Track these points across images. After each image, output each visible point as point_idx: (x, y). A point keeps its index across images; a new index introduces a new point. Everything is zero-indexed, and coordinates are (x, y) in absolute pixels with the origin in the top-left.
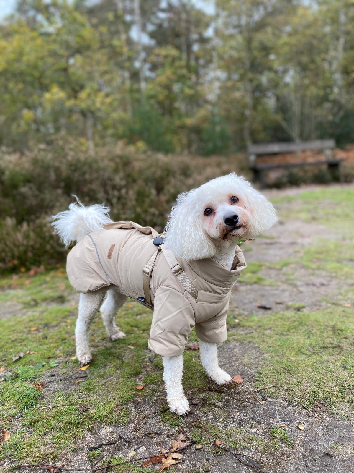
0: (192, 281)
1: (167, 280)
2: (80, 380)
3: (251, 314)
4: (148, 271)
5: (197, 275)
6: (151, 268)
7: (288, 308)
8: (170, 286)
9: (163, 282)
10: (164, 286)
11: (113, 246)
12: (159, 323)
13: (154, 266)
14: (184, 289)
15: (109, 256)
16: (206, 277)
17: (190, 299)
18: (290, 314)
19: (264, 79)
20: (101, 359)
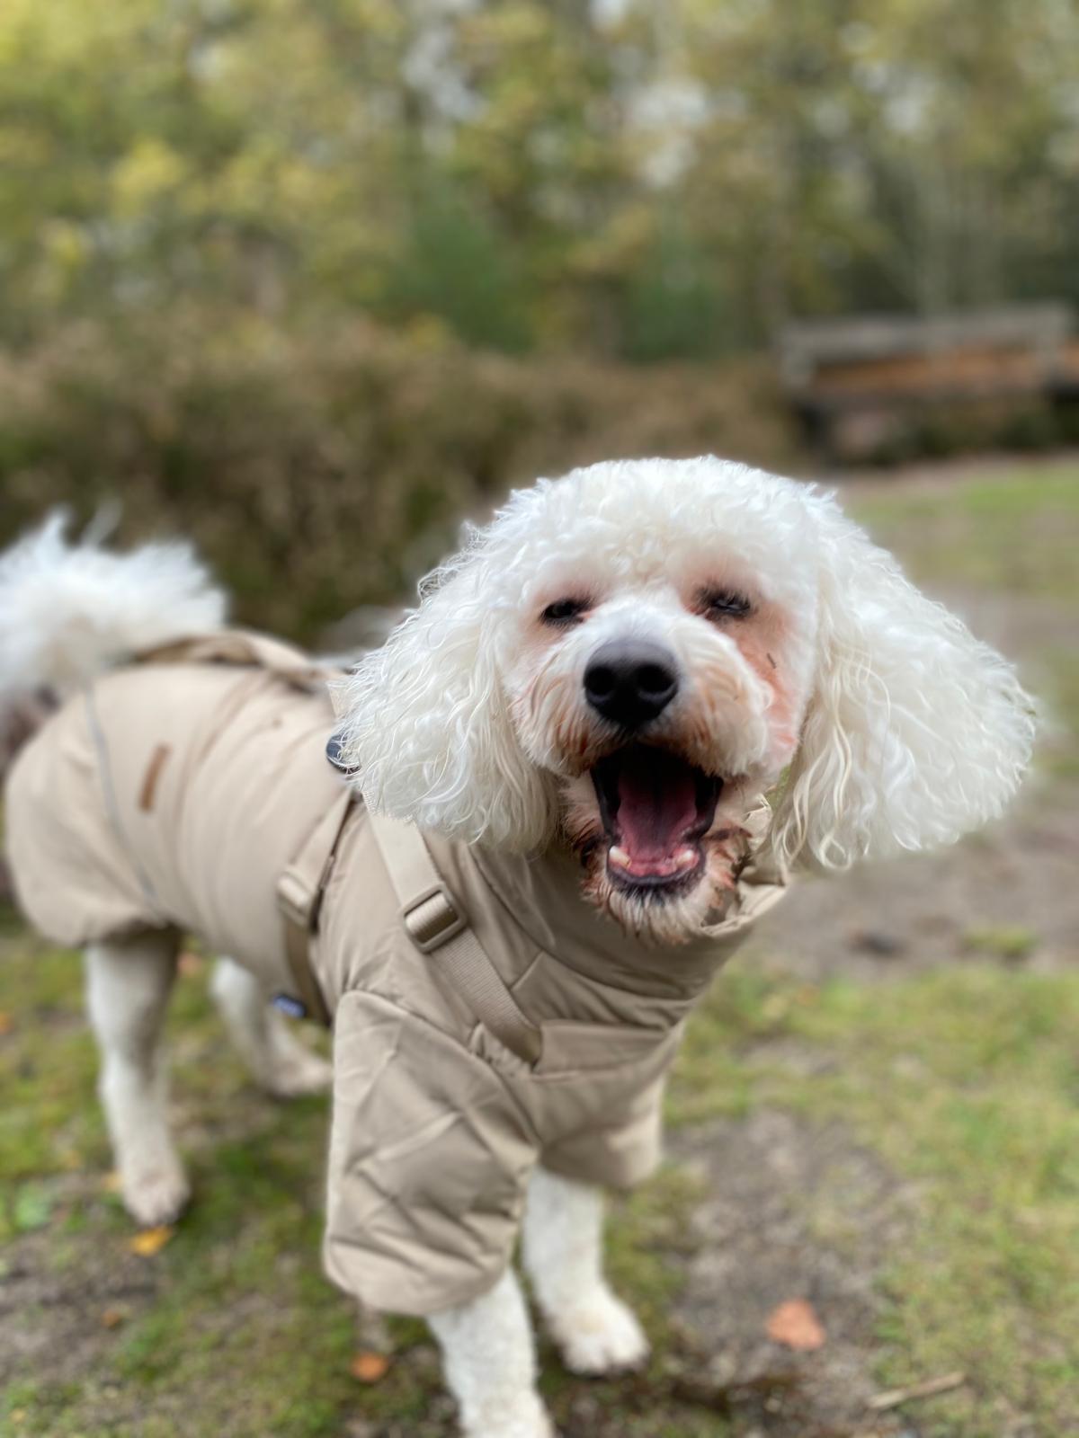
0: (509, 977)
1: (387, 968)
2: (122, 1309)
3: (826, 977)
4: (301, 897)
5: (535, 949)
6: (312, 887)
7: (968, 949)
8: (401, 1002)
9: (366, 972)
10: (374, 992)
11: (162, 754)
12: (367, 1165)
13: (326, 877)
14: (469, 1016)
15: (147, 799)
16: (584, 958)
17: (503, 1070)
18: (981, 977)
19: (829, 113)
20: (223, 1192)
